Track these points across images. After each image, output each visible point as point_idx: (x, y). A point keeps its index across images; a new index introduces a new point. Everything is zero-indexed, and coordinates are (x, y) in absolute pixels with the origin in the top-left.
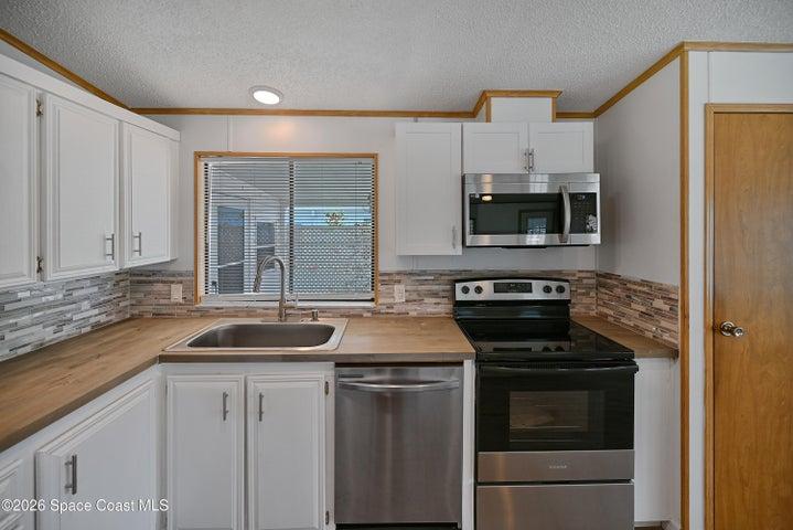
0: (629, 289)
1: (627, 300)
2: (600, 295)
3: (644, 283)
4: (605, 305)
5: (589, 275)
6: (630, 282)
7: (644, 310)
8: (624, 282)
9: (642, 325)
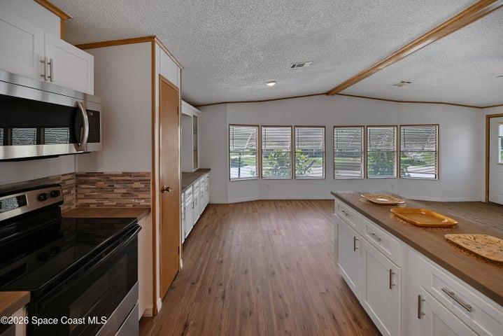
0: (111, 181)
1: (110, 189)
2: (80, 191)
3: (124, 174)
4: (87, 197)
5: (69, 177)
6: (112, 175)
7: (125, 191)
8: (106, 177)
9: (123, 201)
